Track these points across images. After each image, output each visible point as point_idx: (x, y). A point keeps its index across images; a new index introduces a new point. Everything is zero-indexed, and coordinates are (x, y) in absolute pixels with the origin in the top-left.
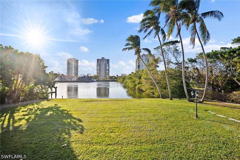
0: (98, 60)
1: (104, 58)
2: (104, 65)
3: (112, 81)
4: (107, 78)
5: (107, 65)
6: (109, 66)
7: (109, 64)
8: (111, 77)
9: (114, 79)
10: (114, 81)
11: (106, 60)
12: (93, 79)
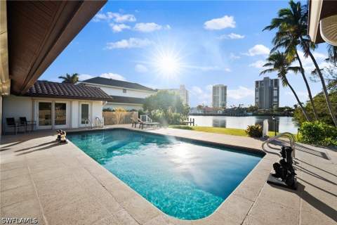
0: (257, 82)
1: (268, 78)
2: (268, 90)
3: (284, 115)
4: (272, 111)
5: (275, 88)
6: (278, 90)
7: (278, 88)
8: (283, 109)
9: (287, 112)
10: (288, 116)
11: (272, 80)
12: (247, 111)
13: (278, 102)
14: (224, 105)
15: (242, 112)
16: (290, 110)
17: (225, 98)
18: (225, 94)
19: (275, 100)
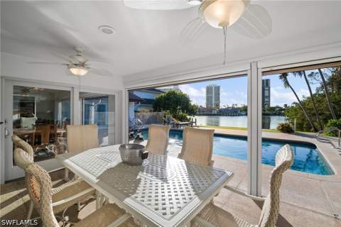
3: (275, 115)
5: (266, 89)
6: (269, 90)
7: (269, 88)
8: (273, 109)
9: (278, 112)
10: (279, 115)
11: (263, 80)
12: (241, 111)
13: (269, 102)
14: (218, 105)
15: (237, 112)
16: (281, 109)
17: (219, 98)
18: (218, 94)
19: (266, 100)
